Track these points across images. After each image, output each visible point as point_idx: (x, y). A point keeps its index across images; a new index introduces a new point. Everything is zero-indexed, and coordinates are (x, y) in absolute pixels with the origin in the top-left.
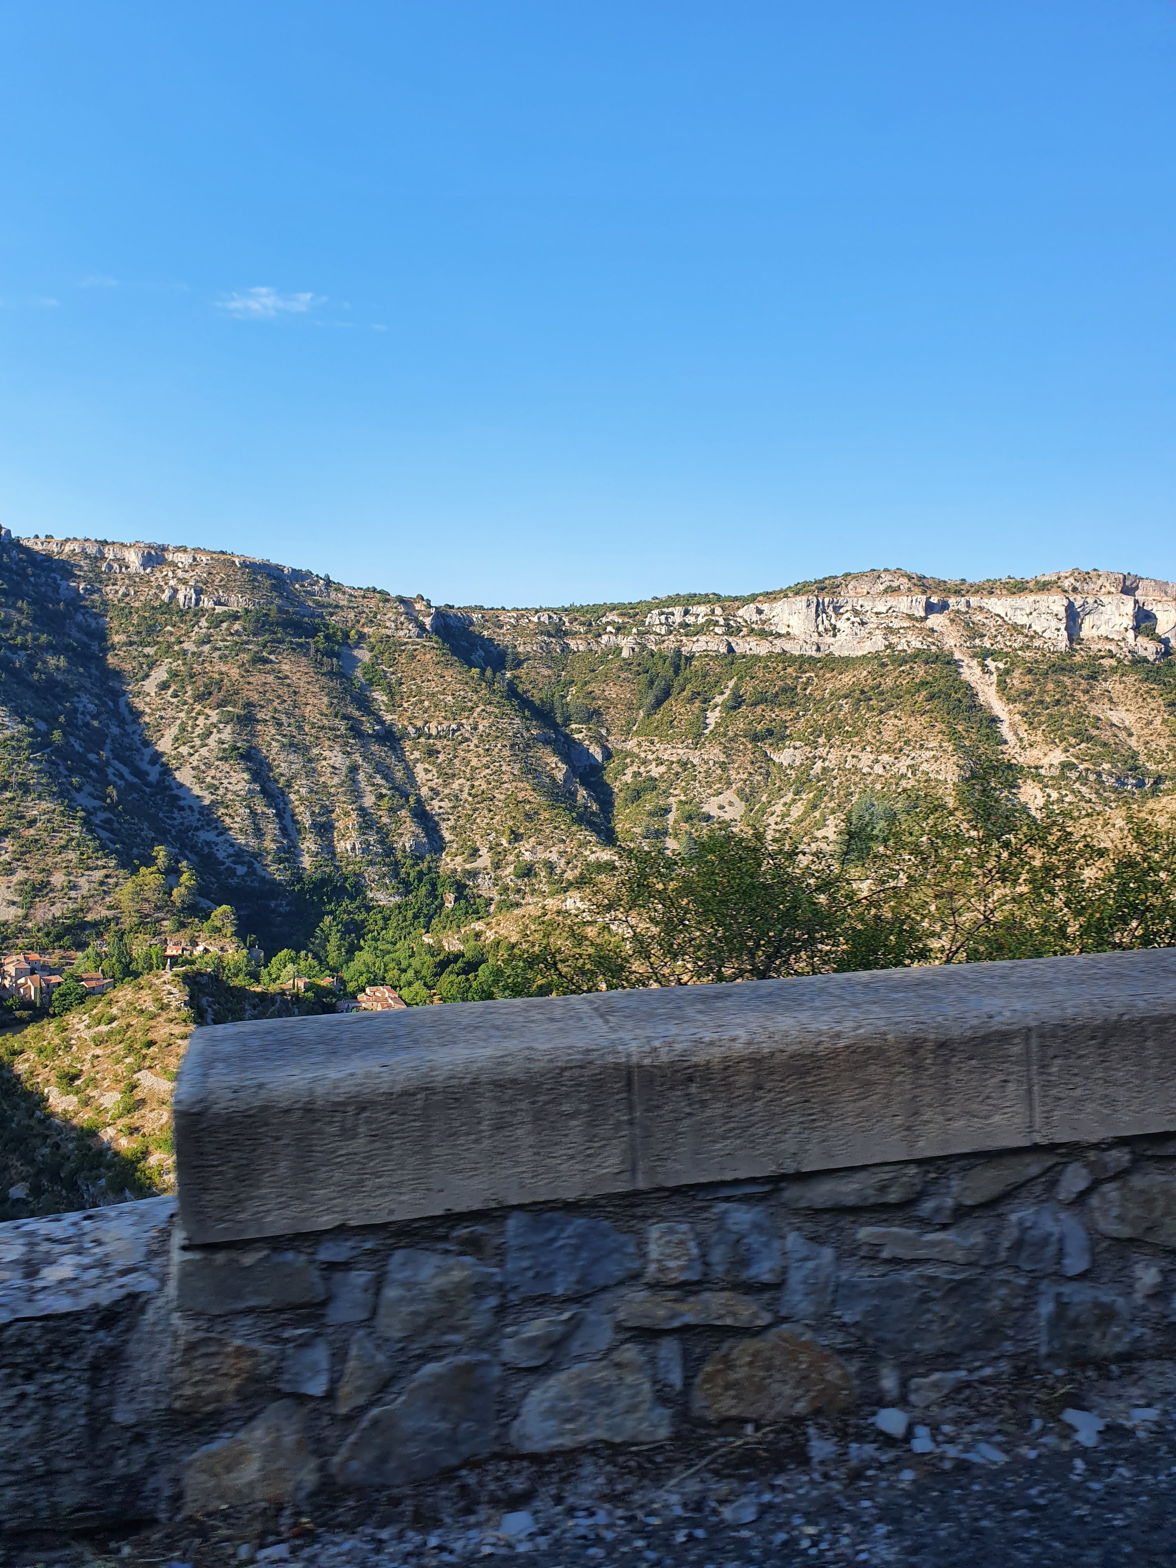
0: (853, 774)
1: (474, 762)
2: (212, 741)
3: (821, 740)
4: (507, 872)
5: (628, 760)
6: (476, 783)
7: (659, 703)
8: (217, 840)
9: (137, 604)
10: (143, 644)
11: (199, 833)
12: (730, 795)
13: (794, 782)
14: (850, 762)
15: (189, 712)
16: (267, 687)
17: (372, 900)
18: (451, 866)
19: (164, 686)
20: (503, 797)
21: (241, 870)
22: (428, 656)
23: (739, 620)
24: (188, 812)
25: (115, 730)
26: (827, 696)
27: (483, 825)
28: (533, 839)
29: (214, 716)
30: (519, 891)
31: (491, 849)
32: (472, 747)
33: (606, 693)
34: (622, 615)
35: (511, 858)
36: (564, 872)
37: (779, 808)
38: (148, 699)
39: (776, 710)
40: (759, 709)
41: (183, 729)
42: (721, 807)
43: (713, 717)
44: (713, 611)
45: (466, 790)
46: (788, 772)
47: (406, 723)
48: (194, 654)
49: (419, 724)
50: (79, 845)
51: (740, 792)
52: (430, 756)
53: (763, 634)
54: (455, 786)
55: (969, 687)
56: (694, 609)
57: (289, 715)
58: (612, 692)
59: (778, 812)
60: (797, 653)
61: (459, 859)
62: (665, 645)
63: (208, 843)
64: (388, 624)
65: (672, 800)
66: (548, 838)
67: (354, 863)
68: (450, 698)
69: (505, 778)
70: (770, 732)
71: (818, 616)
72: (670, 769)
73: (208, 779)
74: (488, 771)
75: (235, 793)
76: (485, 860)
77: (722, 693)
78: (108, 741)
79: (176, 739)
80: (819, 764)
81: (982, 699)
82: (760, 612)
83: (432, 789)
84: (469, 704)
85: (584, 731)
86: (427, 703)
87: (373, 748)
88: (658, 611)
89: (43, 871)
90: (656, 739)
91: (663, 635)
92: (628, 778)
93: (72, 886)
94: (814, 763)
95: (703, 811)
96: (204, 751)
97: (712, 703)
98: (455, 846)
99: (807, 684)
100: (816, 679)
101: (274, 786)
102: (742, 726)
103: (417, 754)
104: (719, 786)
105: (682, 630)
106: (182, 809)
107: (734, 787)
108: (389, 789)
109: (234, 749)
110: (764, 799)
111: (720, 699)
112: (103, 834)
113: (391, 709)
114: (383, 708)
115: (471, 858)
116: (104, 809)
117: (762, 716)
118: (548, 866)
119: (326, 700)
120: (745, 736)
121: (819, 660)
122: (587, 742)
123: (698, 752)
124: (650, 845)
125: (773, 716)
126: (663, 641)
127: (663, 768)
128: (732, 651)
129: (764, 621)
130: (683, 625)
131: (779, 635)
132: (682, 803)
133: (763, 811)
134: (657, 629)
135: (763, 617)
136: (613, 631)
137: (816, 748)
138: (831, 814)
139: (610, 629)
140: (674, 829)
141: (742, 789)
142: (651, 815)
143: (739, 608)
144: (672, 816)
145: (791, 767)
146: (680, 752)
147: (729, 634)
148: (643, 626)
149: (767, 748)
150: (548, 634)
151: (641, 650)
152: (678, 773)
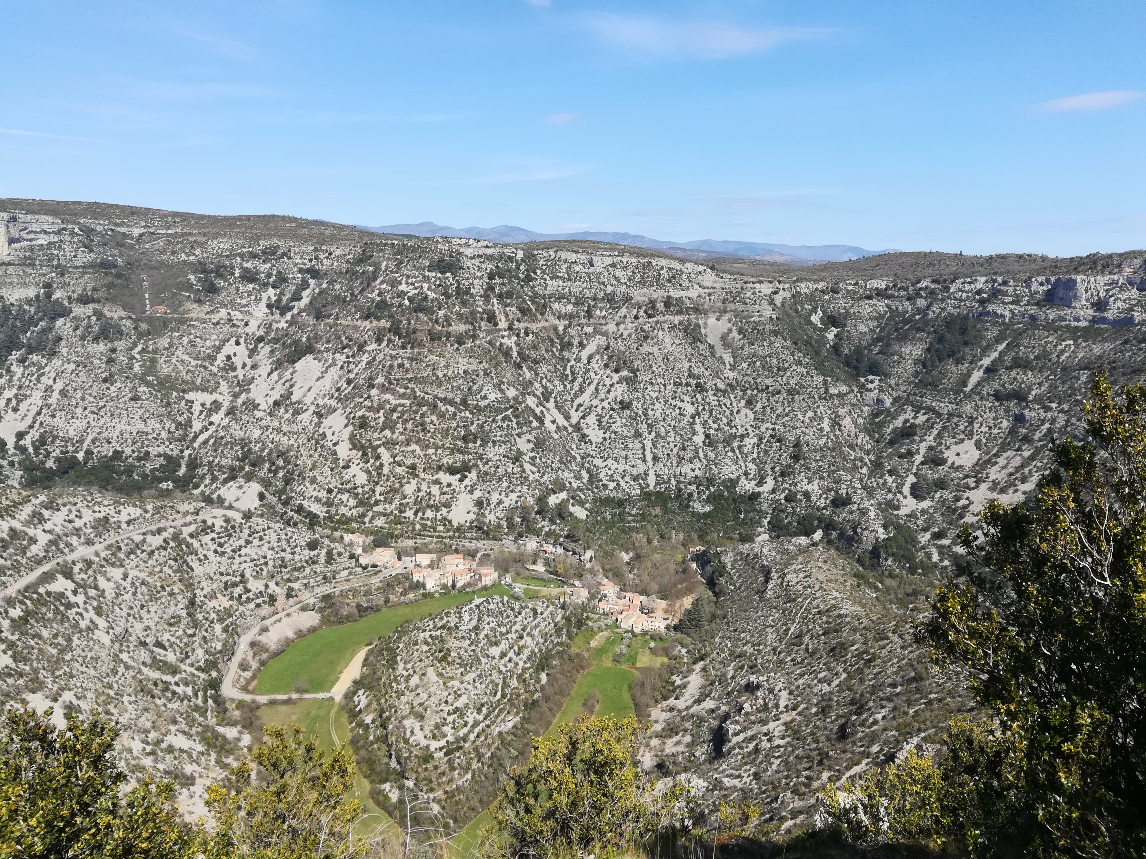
1: (780, 411)
2: (610, 397)
3: (1054, 405)
5: (905, 407)
6: (777, 427)
7: (940, 360)
8: (601, 464)
9: (589, 296)
10: (586, 325)
11: (593, 459)
12: (969, 445)
13: (1023, 439)
15: (601, 376)
16: (651, 357)
17: (691, 507)
18: (746, 488)
19: (590, 358)
21: (612, 485)
22: (768, 326)
23: (1024, 290)
24: (589, 445)
25: (559, 388)
26: (1075, 364)
28: (803, 474)
29: (616, 377)
31: (775, 478)
33: (903, 350)
34: (933, 281)
35: (786, 486)
36: (818, 500)
37: (1002, 461)
38: (581, 365)
39: (1029, 373)
40: (1014, 372)
41: (596, 388)
42: (958, 454)
43: (976, 376)
44: (1004, 282)
45: (769, 432)
47: (740, 379)
48: (613, 332)
49: (749, 379)
50: (510, 477)
51: (978, 445)
52: (752, 404)
53: (1040, 305)
54: (763, 428)
58: (907, 349)
59: (1000, 464)
61: (754, 483)
62: (960, 310)
64: (748, 301)
65: (924, 444)
67: (683, 483)
68: (774, 360)
69: (798, 424)
70: (1015, 394)
71: (1087, 291)
72: (932, 418)
73: (604, 423)
74: (787, 418)
75: (615, 434)
76: (770, 484)
77: (990, 356)
79: (592, 394)
80: (1047, 425)
83: (746, 430)
84: (787, 365)
85: (877, 382)
86: (758, 364)
87: (711, 398)
88: (961, 280)
89: (489, 492)
90: (928, 392)
91: (961, 301)
92: (899, 422)
93: (500, 502)
94: (1042, 424)
95: (945, 456)
96: (605, 404)
97: (979, 364)
98: (753, 473)
99: (1063, 351)
100: (1073, 347)
101: (643, 428)
102: (997, 386)
103: (743, 402)
104: (962, 436)
105: (978, 297)
106: (586, 443)
107: (975, 437)
108: (716, 430)
109: (621, 402)
110: (995, 451)
111: (986, 362)
112: (527, 467)
113: (733, 368)
114: (728, 367)
115: (760, 484)
116: (532, 450)
117: (1015, 379)
118: (807, 495)
119: (687, 365)
120: (995, 396)
121: (1081, 329)
122: (877, 391)
123: (955, 407)
124: (893, 481)
125: (1025, 378)
126: (960, 306)
127: (926, 417)
128: (1012, 318)
129: (1045, 292)
130: (979, 292)
131: (1052, 306)
132: (930, 448)
133: (989, 461)
134: (958, 295)
135: (1045, 288)
136: (924, 295)
137: (1047, 411)
138: (1037, 471)
139: (922, 293)
140: (918, 469)
141: (981, 440)
142: (902, 456)
143: (1026, 280)
144: (918, 458)
145: (1024, 425)
146: (943, 404)
147: (1013, 303)
148: (948, 292)
149: (1011, 405)
150: (871, 297)
151: (941, 314)
152: (935, 422)
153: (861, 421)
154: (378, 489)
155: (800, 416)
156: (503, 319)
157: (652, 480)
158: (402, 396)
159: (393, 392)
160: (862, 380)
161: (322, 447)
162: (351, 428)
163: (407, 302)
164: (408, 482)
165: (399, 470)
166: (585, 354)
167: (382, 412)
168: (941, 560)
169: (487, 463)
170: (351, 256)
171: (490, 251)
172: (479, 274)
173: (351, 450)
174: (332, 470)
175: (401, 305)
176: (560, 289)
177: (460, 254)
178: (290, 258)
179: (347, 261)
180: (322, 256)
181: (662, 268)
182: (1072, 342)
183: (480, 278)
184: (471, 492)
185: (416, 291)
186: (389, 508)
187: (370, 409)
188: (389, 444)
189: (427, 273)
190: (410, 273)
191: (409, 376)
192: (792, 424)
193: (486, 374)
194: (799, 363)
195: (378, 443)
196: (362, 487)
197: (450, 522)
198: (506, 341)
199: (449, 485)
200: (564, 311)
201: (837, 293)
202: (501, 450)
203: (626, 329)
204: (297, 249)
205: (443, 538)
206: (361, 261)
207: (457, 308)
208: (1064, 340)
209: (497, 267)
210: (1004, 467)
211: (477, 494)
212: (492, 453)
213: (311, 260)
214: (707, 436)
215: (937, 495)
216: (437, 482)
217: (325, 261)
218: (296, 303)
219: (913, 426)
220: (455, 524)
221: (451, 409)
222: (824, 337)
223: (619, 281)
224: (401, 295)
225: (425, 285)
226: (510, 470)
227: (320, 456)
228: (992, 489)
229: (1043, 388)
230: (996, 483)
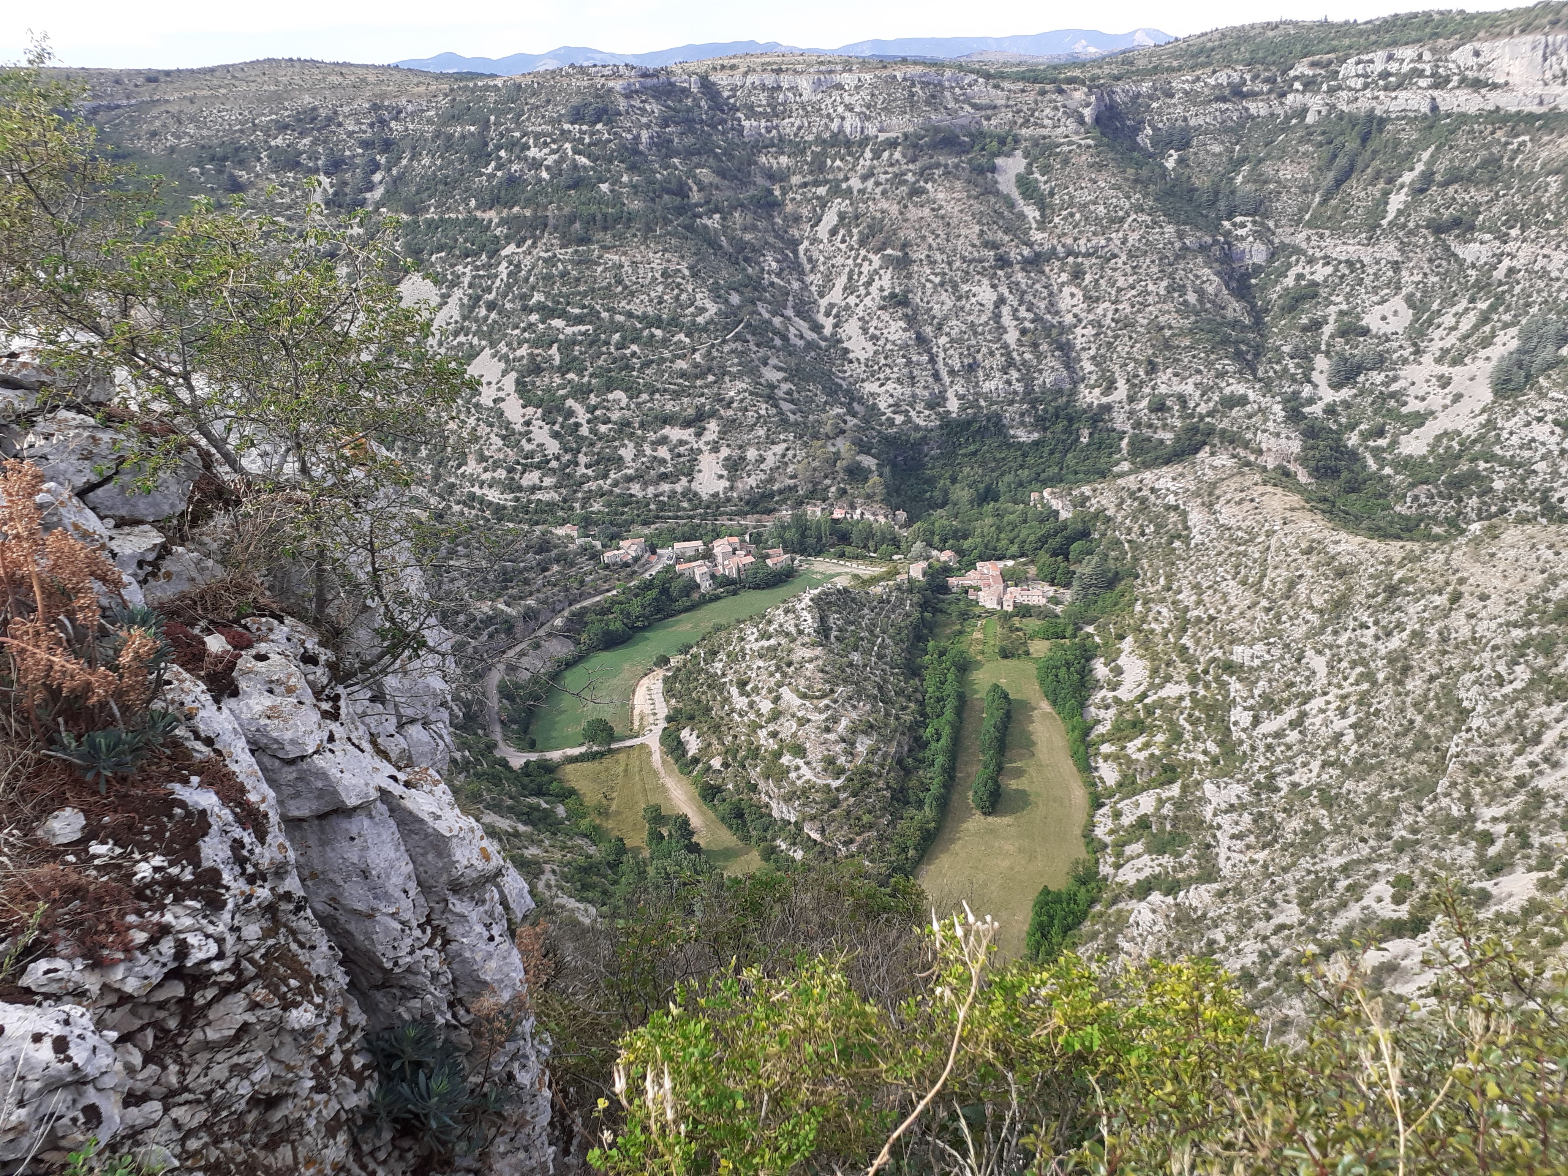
0: (1540, 278)
1: (1121, 283)
2: (874, 289)
3: (1514, 232)
4: (1141, 406)
5: (1294, 258)
6: (1120, 307)
7: (1339, 183)
8: (878, 390)
9: (810, 138)
10: (817, 184)
11: (865, 384)
12: (1398, 302)
13: (1473, 286)
14: (1541, 262)
15: (855, 259)
16: (923, 223)
17: (1013, 437)
18: (1088, 400)
19: (833, 232)
20: (1145, 322)
21: (899, 419)
22: (1084, 158)
23: (1451, 65)
24: (856, 364)
25: (796, 285)
26: (1537, 168)
27: (1124, 354)
28: (1170, 370)
29: (876, 259)
30: (1150, 426)
31: (1128, 381)
32: (1120, 265)
33: (1281, 173)
34: (1313, 65)
35: (1147, 390)
36: (1198, 405)
37: (1448, 320)
38: (821, 247)
39: (1472, 190)
40: (1451, 190)
41: (850, 278)
42: (1384, 318)
43: (1397, 201)
44: (1420, 56)
45: (1110, 315)
46: (1469, 272)
47: (1055, 242)
48: (859, 191)
49: (1069, 241)
50: (765, 423)
51: (1409, 300)
52: (1077, 277)
53: (1477, 85)
54: (1100, 311)
56: (1399, 52)
57: (942, 251)
58: (1287, 171)
59: (1446, 325)
60: (1513, 110)
61: (1097, 391)
62: (1359, 104)
63: (872, 394)
64: (1047, 122)
65: (1332, 309)
66: (1185, 368)
67: (997, 403)
68: (1102, 208)
69: (1150, 299)
70: (1456, 222)
71: (1545, 59)
72: (1336, 270)
73: (872, 330)
74: (1134, 292)
75: (894, 343)
76: (1121, 391)
77: (1412, 169)
78: (790, 298)
79: (845, 289)
80: (1506, 263)
82: (1477, 54)
83: (1075, 316)
84: (1121, 214)
85: (1249, 225)
86: (1078, 216)
87: (1020, 276)
88: (1355, 59)
89: (740, 447)
90: (1327, 233)
91: (1357, 91)
92: (1289, 281)
93: (762, 459)
94: (1500, 262)
95: (1363, 323)
96: (867, 301)
97: (1398, 183)
98: (1094, 377)
99: (1517, 151)
100: (1529, 144)
101: (928, 330)
102: (1427, 214)
103: (1064, 277)
104: (1387, 291)
105: (1381, 83)
106: (851, 362)
107: (1404, 292)
108: (1033, 321)
109: (893, 295)
110: (1435, 306)
111: (1408, 177)
112: (786, 406)
113: (1042, 227)
114: (1034, 226)
115: (1108, 391)
116: (785, 380)
117: (1454, 199)
118: (1182, 399)
119: (977, 228)
120: (1427, 227)
121: (1539, 117)
122: (1251, 239)
123: (1370, 250)
124: (1298, 366)
125: (1467, 198)
126: (1357, 99)
127: (1329, 270)
128: (1435, 108)
129: (1481, 67)
130: (1385, 75)
131: (1495, 86)
132: (1342, 313)
133: (1430, 322)
134: (1351, 83)
135: (1481, 60)
136: (1301, 88)
137: (1506, 242)
138: (1502, 329)
139: (1297, 85)
140: (1328, 345)
141: (1413, 295)
142: (1305, 329)
143: (1452, 49)
144: (1327, 330)
145: (1473, 266)
146: (1351, 249)
147: (1436, 86)
148: (1336, 79)
149: (1451, 240)
150: (1224, 100)
151: (1329, 113)
152: (1344, 275)
153: (1234, 285)
154: (583, 459)
155: (1151, 287)
156: (695, 188)
157: (953, 405)
158: (579, 320)
159: (563, 315)
160: (1226, 224)
161: (477, 405)
162: (514, 375)
163: (545, 175)
164: (624, 446)
165: (603, 429)
166: (823, 231)
167: (555, 346)
168: (1382, 468)
169: (729, 405)
170: (432, 113)
171: (649, 82)
172: (644, 120)
173: (524, 407)
174: (504, 438)
175: (539, 181)
176: (763, 131)
177: (610, 90)
178: (340, 125)
179: (430, 121)
180: (387, 116)
181: (913, 84)
182: (1527, 138)
183: (648, 126)
184: (715, 449)
185: (556, 157)
186: (606, 485)
187: (535, 344)
188: (581, 392)
189: (567, 126)
190: (539, 129)
191: (582, 288)
192: (1140, 299)
193: (695, 275)
194: (1139, 209)
195: (561, 392)
196: (557, 458)
197: (696, 494)
198: (705, 221)
199: (682, 443)
200: (775, 166)
201: (1172, 96)
202: (744, 386)
203: (877, 184)
204: (346, 109)
205: (691, 517)
206: (454, 118)
207: (625, 179)
208: (1517, 135)
209: (668, 107)
210: (1453, 329)
211: (725, 452)
212: (734, 389)
213: (372, 125)
214: (1024, 332)
215: (1361, 379)
216: (664, 440)
217: (393, 124)
218: (368, 195)
219: (1314, 284)
220: (705, 497)
221: (658, 333)
222: (1162, 166)
223: (851, 110)
224: (536, 164)
225: (568, 146)
226: (763, 412)
227: (478, 420)
228: (1439, 361)
229: (1495, 210)
230: (1445, 352)
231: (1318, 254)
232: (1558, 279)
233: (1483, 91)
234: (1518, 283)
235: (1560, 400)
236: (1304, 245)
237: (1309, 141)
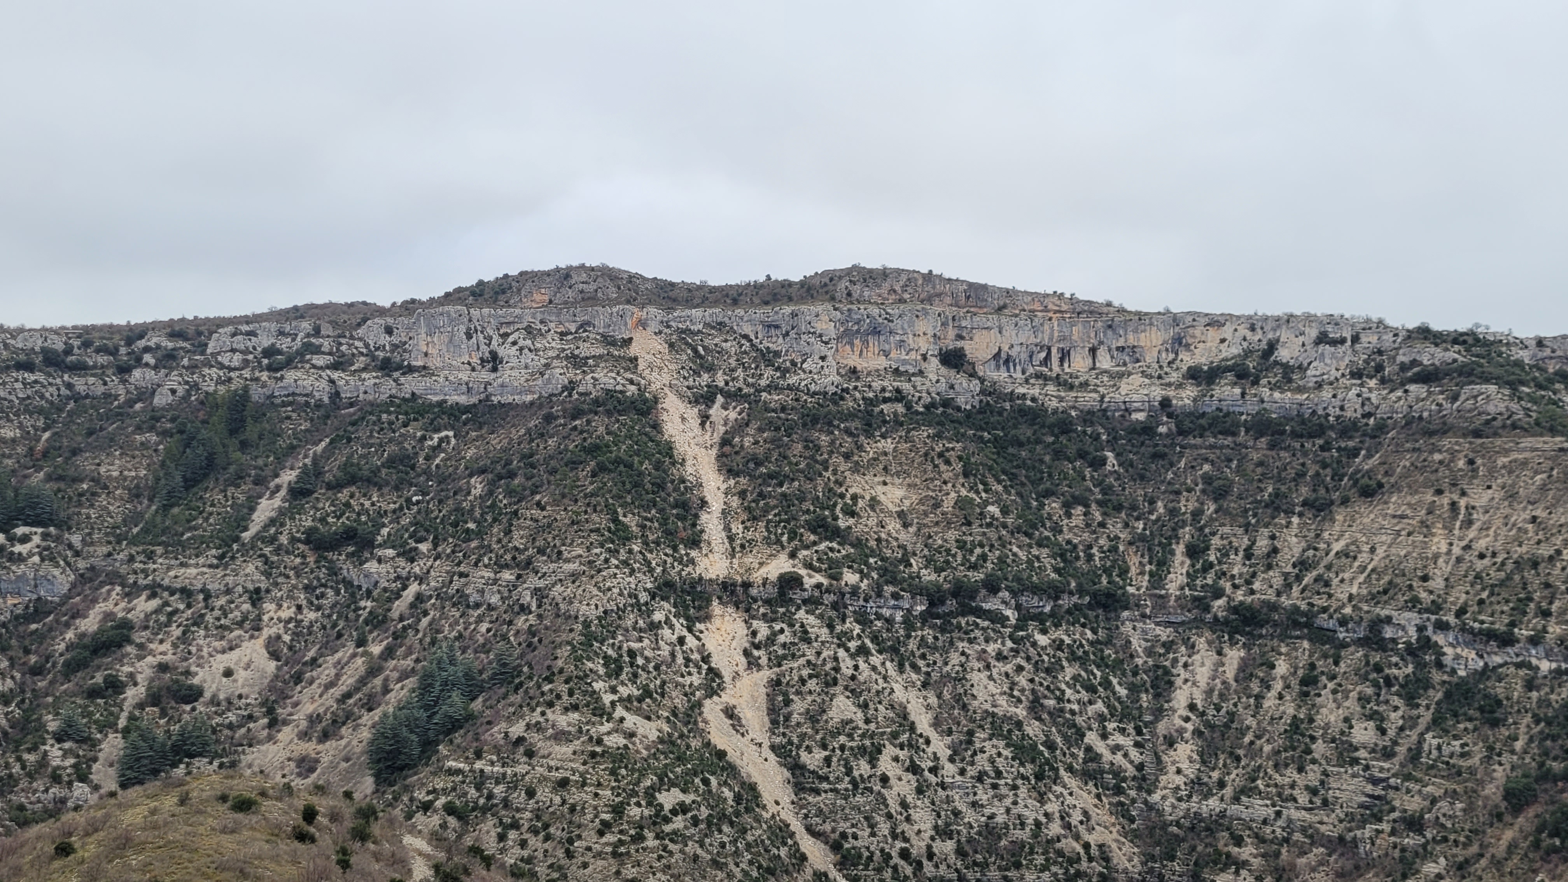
0: (454, 605)
3: (425, 547)
5: (104, 589)
7: (188, 484)
12: (253, 650)
13: (365, 623)
14: (457, 583)
23: (357, 344)
26: (461, 468)
33: (102, 470)
34: (171, 336)
37: (325, 672)
39: (374, 494)
40: (345, 493)
42: (228, 673)
43: (267, 507)
44: (318, 329)
46: (363, 603)
51: (272, 646)
53: (386, 367)
55: (668, 449)
56: (290, 325)
58: (113, 467)
59: (322, 681)
60: (435, 399)
62: (230, 386)
65: (148, 662)
70: (349, 535)
71: (469, 336)
72: (166, 603)
77: (292, 466)
80: (414, 588)
81: (690, 470)
82: (392, 330)
85: (36, 539)
88: (231, 328)
90: (159, 550)
91: (231, 369)
92: (90, 623)
94: (405, 587)
95: (196, 681)
97: (272, 485)
99: (437, 449)
100: (453, 441)
102: (309, 523)
104: (238, 633)
105: (265, 361)
107: (266, 632)
110: (310, 654)
111: (288, 477)
117: (348, 505)
120: (307, 542)
121: (467, 409)
122: (36, 559)
123: (220, 572)
124: (66, 754)
125: (367, 504)
126: (230, 380)
127: (155, 603)
128: (336, 395)
129: (395, 347)
130: (269, 352)
131: (411, 369)
132: (163, 668)
133: (298, 678)
134: (225, 359)
135: (395, 340)
136: (152, 361)
137: (412, 560)
138: (400, 680)
139: (148, 358)
140: (132, 718)
141: (279, 637)
142: (93, 693)
143: (359, 325)
144: (133, 695)
145: (369, 593)
146: (193, 571)
147: (335, 367)
148: (203, 353)
149: (341, 559)
150: (29, 367)
151: (188, 393)
152: (176, 611)
182: (451, 434)
208: (437, 430)
210: (331, 685)
219: (126, 626)
228: (304, 735)
229: (405, 521)
230: (314, 719)
231: (142, 582)
232: (477, 606)
233: (396, 374)
234: (426, 613)
235: (459, 772)
236: (124, 569)
237: (151, 429)
